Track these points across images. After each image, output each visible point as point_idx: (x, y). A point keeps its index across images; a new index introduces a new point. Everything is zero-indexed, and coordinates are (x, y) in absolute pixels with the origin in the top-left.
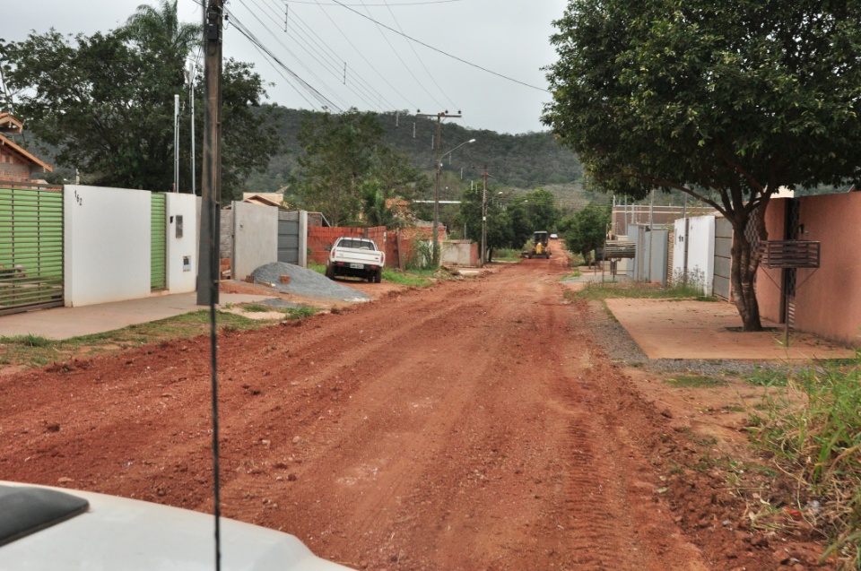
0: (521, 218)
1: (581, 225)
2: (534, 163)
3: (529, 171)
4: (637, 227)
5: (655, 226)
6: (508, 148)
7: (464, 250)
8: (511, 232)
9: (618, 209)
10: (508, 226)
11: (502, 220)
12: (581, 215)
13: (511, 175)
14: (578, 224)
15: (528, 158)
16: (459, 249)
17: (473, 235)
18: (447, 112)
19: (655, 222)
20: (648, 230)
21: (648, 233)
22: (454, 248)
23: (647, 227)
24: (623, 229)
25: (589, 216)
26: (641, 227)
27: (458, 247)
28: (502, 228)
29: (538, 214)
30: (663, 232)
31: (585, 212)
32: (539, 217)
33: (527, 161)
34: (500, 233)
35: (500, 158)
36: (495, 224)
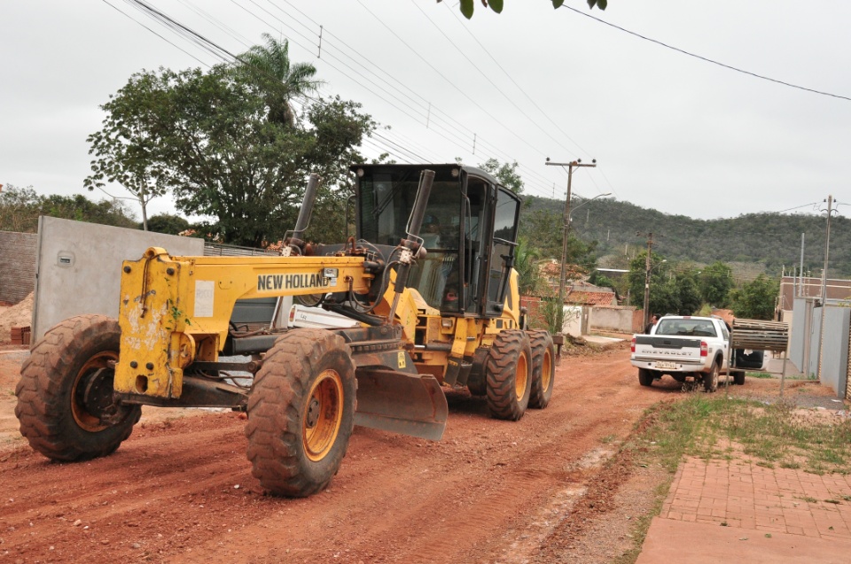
0: (690, 288)
1: (750, 298)
2: (722, 245)
3: (718, 251)
4: (804, 301)
5: (828, 301)
6: (700, 231)
7: (626, 316)
8: (678, 301)
9: (786, 280)
10: (675, 295)
11: (667, 289)
12: (750, 288)
13: (701, 253)
14: (746, 296)
15: (717, 240)
16: (621, 315)
17: (638, 302)
18: (579, 161)
19: (830, 296)
20: (818, 305)
21: (818, 310)
22: (616, 314)
23: (817, 301)
24: (791, 303)
25: (759, 288)
26: (809, 302)
27: (619, 313)
28: (668, 297)
29: (715, 286)
30: (842, 309)
31: (755, 284)
32: (716, 289)
33: (716, 243)
34: (666, 301)
35: (692, 239)
36: (661, 292)
